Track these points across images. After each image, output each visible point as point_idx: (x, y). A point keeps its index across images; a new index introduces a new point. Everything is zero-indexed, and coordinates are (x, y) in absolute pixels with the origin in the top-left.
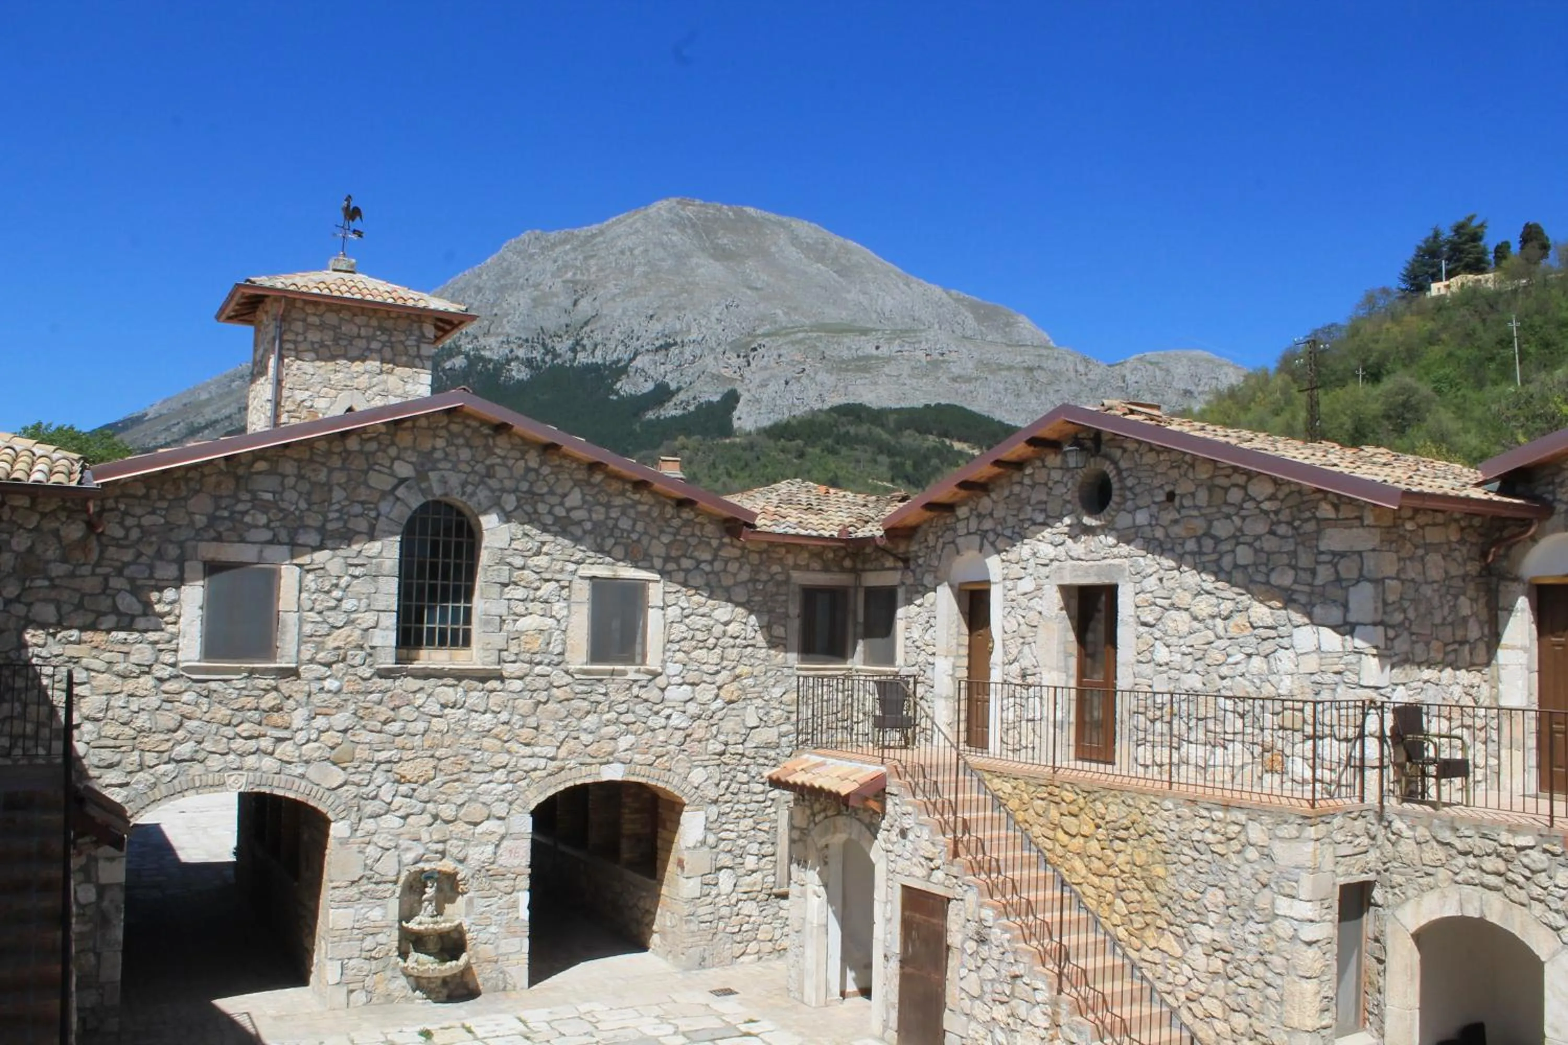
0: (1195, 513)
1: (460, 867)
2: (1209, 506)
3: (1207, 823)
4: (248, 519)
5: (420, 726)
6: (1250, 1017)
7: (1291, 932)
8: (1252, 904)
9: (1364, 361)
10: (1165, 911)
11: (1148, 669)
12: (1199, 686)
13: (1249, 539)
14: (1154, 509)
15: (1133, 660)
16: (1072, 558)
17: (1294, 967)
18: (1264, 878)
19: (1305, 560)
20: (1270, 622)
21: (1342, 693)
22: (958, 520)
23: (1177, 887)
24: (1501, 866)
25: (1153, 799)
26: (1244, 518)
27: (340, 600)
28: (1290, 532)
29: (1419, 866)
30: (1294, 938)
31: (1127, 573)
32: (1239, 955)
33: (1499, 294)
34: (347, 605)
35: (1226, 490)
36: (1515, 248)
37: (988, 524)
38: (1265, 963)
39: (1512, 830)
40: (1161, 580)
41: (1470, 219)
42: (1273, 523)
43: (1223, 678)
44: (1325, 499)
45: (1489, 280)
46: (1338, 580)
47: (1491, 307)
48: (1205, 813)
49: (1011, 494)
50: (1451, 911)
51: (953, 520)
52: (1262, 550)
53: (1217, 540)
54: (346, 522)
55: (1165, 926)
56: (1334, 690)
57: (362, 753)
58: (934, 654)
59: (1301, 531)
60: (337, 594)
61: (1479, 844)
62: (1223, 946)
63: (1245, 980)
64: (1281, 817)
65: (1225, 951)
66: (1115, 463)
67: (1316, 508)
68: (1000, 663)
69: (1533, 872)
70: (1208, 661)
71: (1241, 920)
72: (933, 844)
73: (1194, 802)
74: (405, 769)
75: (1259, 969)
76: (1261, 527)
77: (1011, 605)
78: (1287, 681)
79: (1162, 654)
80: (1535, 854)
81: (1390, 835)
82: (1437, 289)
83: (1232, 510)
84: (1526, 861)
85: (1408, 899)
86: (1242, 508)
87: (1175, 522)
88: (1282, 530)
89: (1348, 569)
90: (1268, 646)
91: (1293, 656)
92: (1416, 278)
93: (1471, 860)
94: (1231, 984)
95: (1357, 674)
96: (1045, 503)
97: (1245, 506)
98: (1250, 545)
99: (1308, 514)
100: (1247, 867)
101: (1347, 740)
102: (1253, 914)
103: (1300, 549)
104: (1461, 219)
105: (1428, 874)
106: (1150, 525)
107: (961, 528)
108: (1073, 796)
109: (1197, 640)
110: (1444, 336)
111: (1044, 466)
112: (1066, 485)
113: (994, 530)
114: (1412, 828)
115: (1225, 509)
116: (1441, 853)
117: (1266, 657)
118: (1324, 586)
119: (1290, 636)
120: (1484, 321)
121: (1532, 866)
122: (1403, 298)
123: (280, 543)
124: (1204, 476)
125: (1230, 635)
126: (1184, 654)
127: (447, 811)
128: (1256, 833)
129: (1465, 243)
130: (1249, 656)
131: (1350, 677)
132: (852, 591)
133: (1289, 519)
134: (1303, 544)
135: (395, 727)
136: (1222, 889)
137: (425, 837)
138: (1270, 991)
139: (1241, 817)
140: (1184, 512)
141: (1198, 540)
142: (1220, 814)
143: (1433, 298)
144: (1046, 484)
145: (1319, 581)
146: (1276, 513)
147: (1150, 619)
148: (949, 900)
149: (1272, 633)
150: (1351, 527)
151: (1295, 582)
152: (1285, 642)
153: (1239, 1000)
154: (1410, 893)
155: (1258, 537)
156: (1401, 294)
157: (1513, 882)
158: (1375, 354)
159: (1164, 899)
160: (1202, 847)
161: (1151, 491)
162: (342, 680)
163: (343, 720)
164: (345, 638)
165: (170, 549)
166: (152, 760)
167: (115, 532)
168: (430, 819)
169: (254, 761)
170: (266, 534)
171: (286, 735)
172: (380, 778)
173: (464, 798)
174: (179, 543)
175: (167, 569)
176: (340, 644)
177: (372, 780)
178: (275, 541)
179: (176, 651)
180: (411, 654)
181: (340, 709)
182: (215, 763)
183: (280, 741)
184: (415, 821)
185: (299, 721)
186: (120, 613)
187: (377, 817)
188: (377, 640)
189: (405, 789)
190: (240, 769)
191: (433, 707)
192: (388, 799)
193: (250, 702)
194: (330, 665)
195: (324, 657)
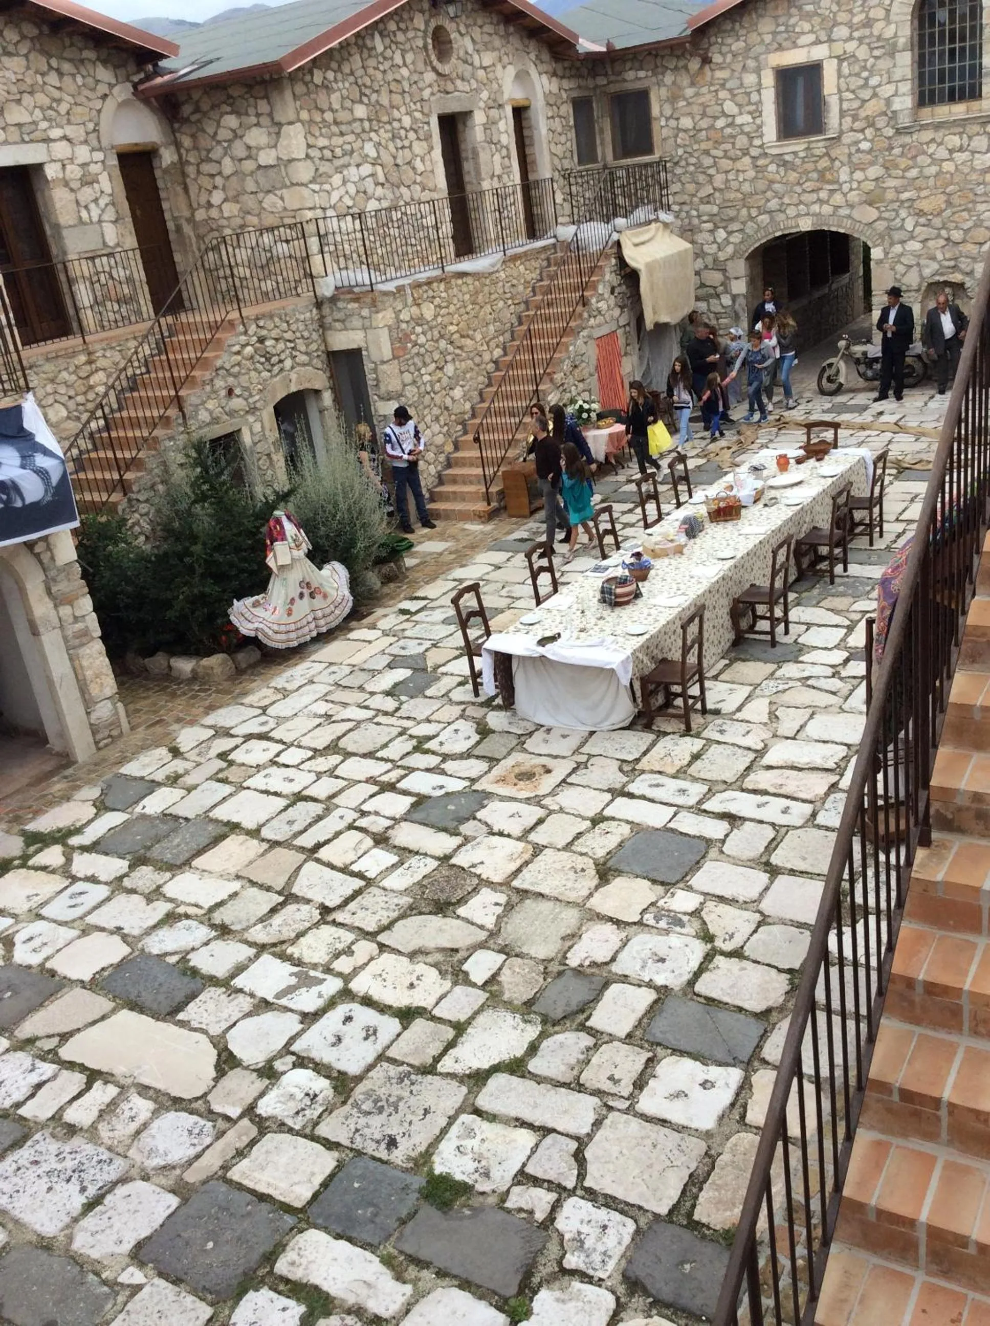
1: (967, 279)
4: (797, 29)
5: (933, 170)
27: (866, 79)
34: (874, 81)
54: (867, 13)
57: (890, 195)
60: (865, 74)
74: (924, 205)
123: (821, 42)
127: (956, 235)
135: (914, 173)
137: (940, 256)
162: (871, 141)
163: (874, 171)
164: (872, 108)
165: (751, 63)
166: (754, 213)
167: (717, 58)
168: (942, 242)
169: (816, 208)
170: (812, 38)
171: (836, 187)
172: (903, 213)
173: (970, 224)
174: (756, 58)
175: (750, 79)
176: (869, 113)
177: (897, 215)
178: (818, 42)
179: (761, 136)
180: (926, 111)
181: (872, 163)
182: (791, 212)
183: (832, 192)
184: (931, 244)
185: (844, 176)
186: (727, 116)
187: (903, 242)
188: (896, 106)
189: (922, 220)
190: (808, 214)
191: (942, 153)
192: (910, 228)
193: (810, 166)
194: (862, 131)
195: (858, 125)
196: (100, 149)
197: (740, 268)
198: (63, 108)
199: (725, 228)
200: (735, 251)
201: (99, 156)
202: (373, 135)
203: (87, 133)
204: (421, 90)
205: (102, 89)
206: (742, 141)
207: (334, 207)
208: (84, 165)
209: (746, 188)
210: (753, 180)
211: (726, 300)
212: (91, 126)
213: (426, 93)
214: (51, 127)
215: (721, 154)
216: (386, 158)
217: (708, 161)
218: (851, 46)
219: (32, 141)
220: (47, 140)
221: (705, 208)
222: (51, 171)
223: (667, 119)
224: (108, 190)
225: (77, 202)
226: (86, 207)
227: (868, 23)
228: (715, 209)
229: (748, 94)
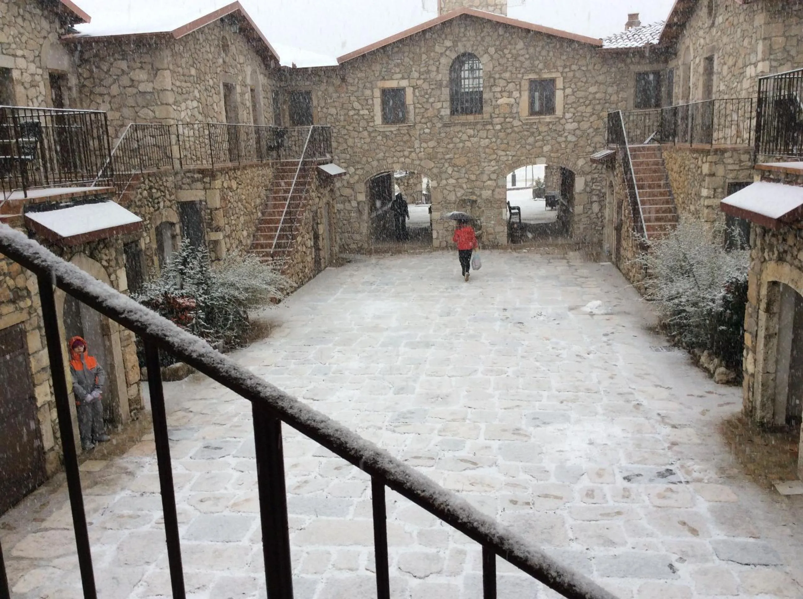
1: (478, 198)
4: (393, 71)
5: (461, 145)
27: (428, 99)
34: (431, 100)
54: (428, 67)
57: (439, 156)
60: (427, 96)
74: (458, 162)
123: (405, 79)
127: (473, 177)
135: (451, 146)
137: (465, 186)
162: (430, 129)
163: (432, 144)
164: (430, 113)
165: (368, 85)
166: (370, 160)
167: (350, 80)
168: (466, 180)
169: (402, 159)
170: (400, 76)
171: (412, 150)
172: (446, 165)
173: (478, 172)
174: (371, 82)
175: (368, 92)
176: (429, 115)
177: (444, 165)
178: (403, 78)
179: (374, 121)
180: (456, 117)
181: (431, 140)
182: (390, 160)
183: (411, 152)
184: (460, 181)
185: (417, 145)
186: (355, 109)
187: (447, 179)
188: (443, 113)
189: (456, 169)
190: (398, 162)
191: (465, 137)
192: (450, 173)
193: (399, 139)
194: (426, 123)
195: (423, 120)
196: (40, 68)
197: (362, 187)
198: (24, 39)
199: (353, 166)
200: (360, 178)
201: (40, 71)
202: (198, 85)
203: (35, 57)
204: (217, 67)
205: (44, 33)
206: (363, 123)
207: (181, 121)
208: (32, 75)
209: (366, 147)
210: (368, 144)
211: (354, 204)
212: (37, 53)
213: (219, 70)
214: (17, 48)
215: (352, 129)
216: (203, 100)
217: (344, 132)
218: (420, 82)
219: (7, 54)
220: (15, 56)
221: (343, 155)
222: (15, 74)
223: (322, 108)
224: (44, 93)
225: (27, 96)
226: (31, 100)
227: (428, 72)
228: (348, 156)
229: (367, 100)
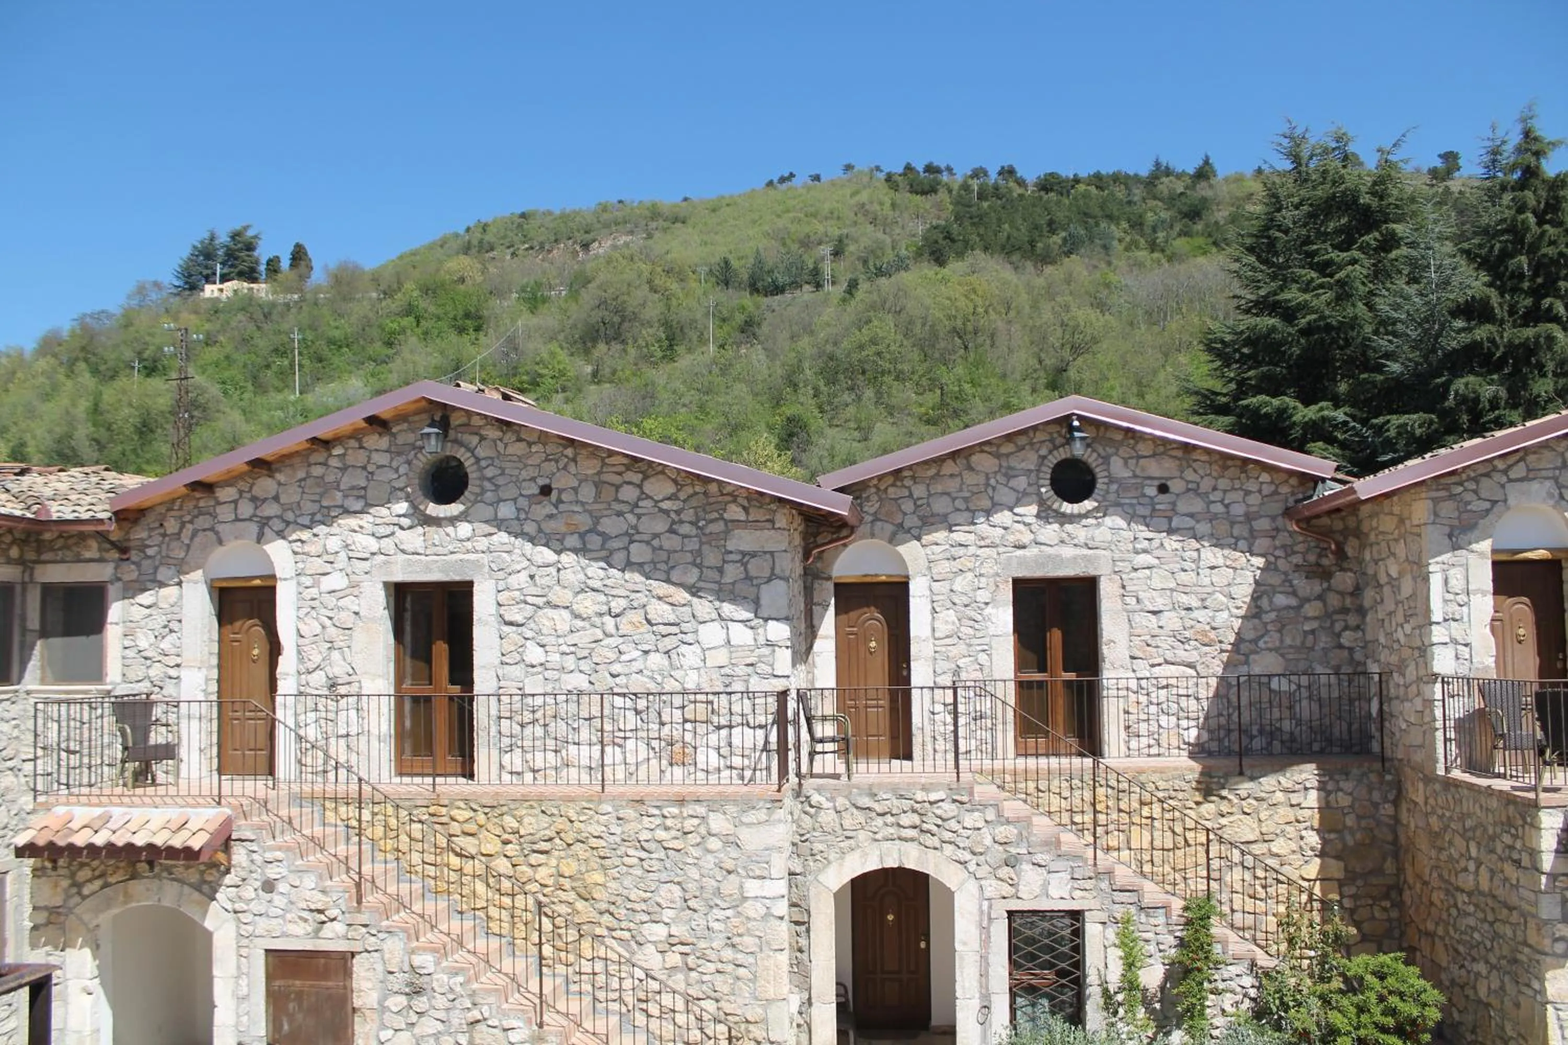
0: (578, 508)
2: (595, 502)
3: (658, 821)
6: (717, 1001)
7: (763, 911)
8: (718, 892)
9: (139, 353)
10: (606, 918)
11: (517, 671)
12: (585, 686)
13: (646, 537)
14: (523, 503)
15: (497, 662)
16: (403, 551)
17: (768, 943)
18: (729, 865)
19: (712, 558)
20: (672, 618)
21: (756, 684)
22: (219, 503)
23: (621, 890)
24: (916, 819)
25: (585, 805)
26: (639, 517)
28: (694, 531)
29: (840, 832)
30: (768, 915)
31: (486, 569)
32: (702, 944)
33: (273, 305)
35: (617, 488)
36: (285, 263)
37: (271, 509)
38: (734, 946)
39: (924, 788)
40: (532, 577)
41: (246, 228)
42: (673, 523)
43: (613, 676)
44: (735, 501)
45: (262, 290)
46: (748, 578)
47: (265, 316)
48: (656, 812)
49: (309, 475)
50: (872, 865)
51: (212, 503)
52: (661, 548)
53: (605, 537)
55: (605, 932)
56: (747, 681)
58: (178, 666)
59: (707, 531)
61: (896, 804)
62: (683, 939)
63: (711, 967)
64: (748, 805)
65: (683, 944)
66: (472, 451)
67: (725, 510)
68: (293, 671)
69: (944, 820)
70: (596, 660)
71: (703, 910)
72: (323, 892)
73: (641, 802)
75: (728, 954)
76: (660, 526)
77: (309, 606)
78: (693, 675)
79: (534, 654)
80: (945, 805)
81: (808, 809)
82: (210, 291)
83: (625, 508)
84: (938, 812)
85: (829, 862)
86: (637, 506)
87: (551, 516)
88: (686, 529)
89: (757, 567)
90: (668, 643)
91: (699, 651)
92: (190, 276)
93: (889, 819)
94: (693, 974)
95: (772, 666)
96: (364, 488)
97: (641, 504)
98: (648, 543)
99: (715, 515)
100: (709, 857)
101: (761, 727)
102: (718, 902)
103: (705, 548)
104: (238, 227)
105: (848, 838)
106: (518, 519)
107: (226, 513)
108: (468, 814)
109: (583, 638)
110: (221, 338)
111: (361, 447)
112: (397, 470)
113: (280, 517)
114: (832, 799)
115: (617, 507)
116: (860, 817)
117: (667, 652)
118: (733, 584)
119: (696, 632)
120: (259, 328)
121: (945, 816)
122: (178, 294)
124: (590, 472)
125: (621, 632)
126: (563, 654)
128: (718, 823)
129: (240, 250)
130: (646, 652)
131: (763, 668)
132: (18, 589)
133: (693, 519)
134: (709, 543)
136: (679, 883)
138: (741, 971)
139: (701, 810)
140: (562, 507)
141: (582, 536)
142: (675, 810)
143: (209, 299)
144: (364, 468)
145: (728, 579)
146: (678, 512)
147: (519, 618)
148: (353, 955)
149: (674, 629)
150: (762, 529)
151: (700, 579)
152: (689, 638)
153: (704, 988)
154: (832, 856)
155: (656, 536)
156: (174, 291)
157: (929, 832)
158: (152, 348)
159: (604, 906)
160: (651, 846)
161: (517, 482)
